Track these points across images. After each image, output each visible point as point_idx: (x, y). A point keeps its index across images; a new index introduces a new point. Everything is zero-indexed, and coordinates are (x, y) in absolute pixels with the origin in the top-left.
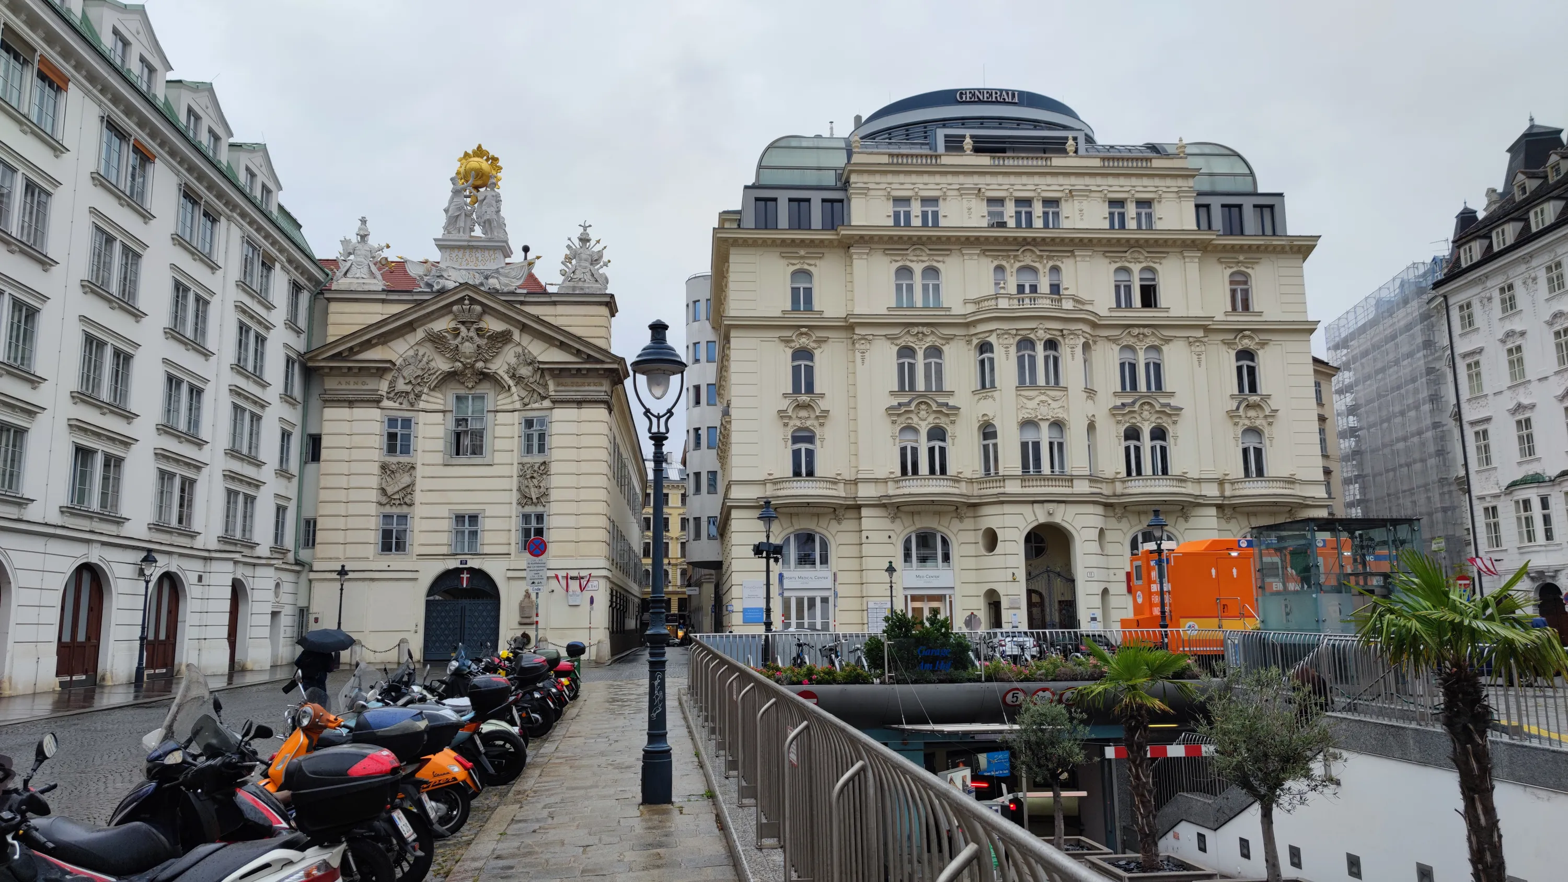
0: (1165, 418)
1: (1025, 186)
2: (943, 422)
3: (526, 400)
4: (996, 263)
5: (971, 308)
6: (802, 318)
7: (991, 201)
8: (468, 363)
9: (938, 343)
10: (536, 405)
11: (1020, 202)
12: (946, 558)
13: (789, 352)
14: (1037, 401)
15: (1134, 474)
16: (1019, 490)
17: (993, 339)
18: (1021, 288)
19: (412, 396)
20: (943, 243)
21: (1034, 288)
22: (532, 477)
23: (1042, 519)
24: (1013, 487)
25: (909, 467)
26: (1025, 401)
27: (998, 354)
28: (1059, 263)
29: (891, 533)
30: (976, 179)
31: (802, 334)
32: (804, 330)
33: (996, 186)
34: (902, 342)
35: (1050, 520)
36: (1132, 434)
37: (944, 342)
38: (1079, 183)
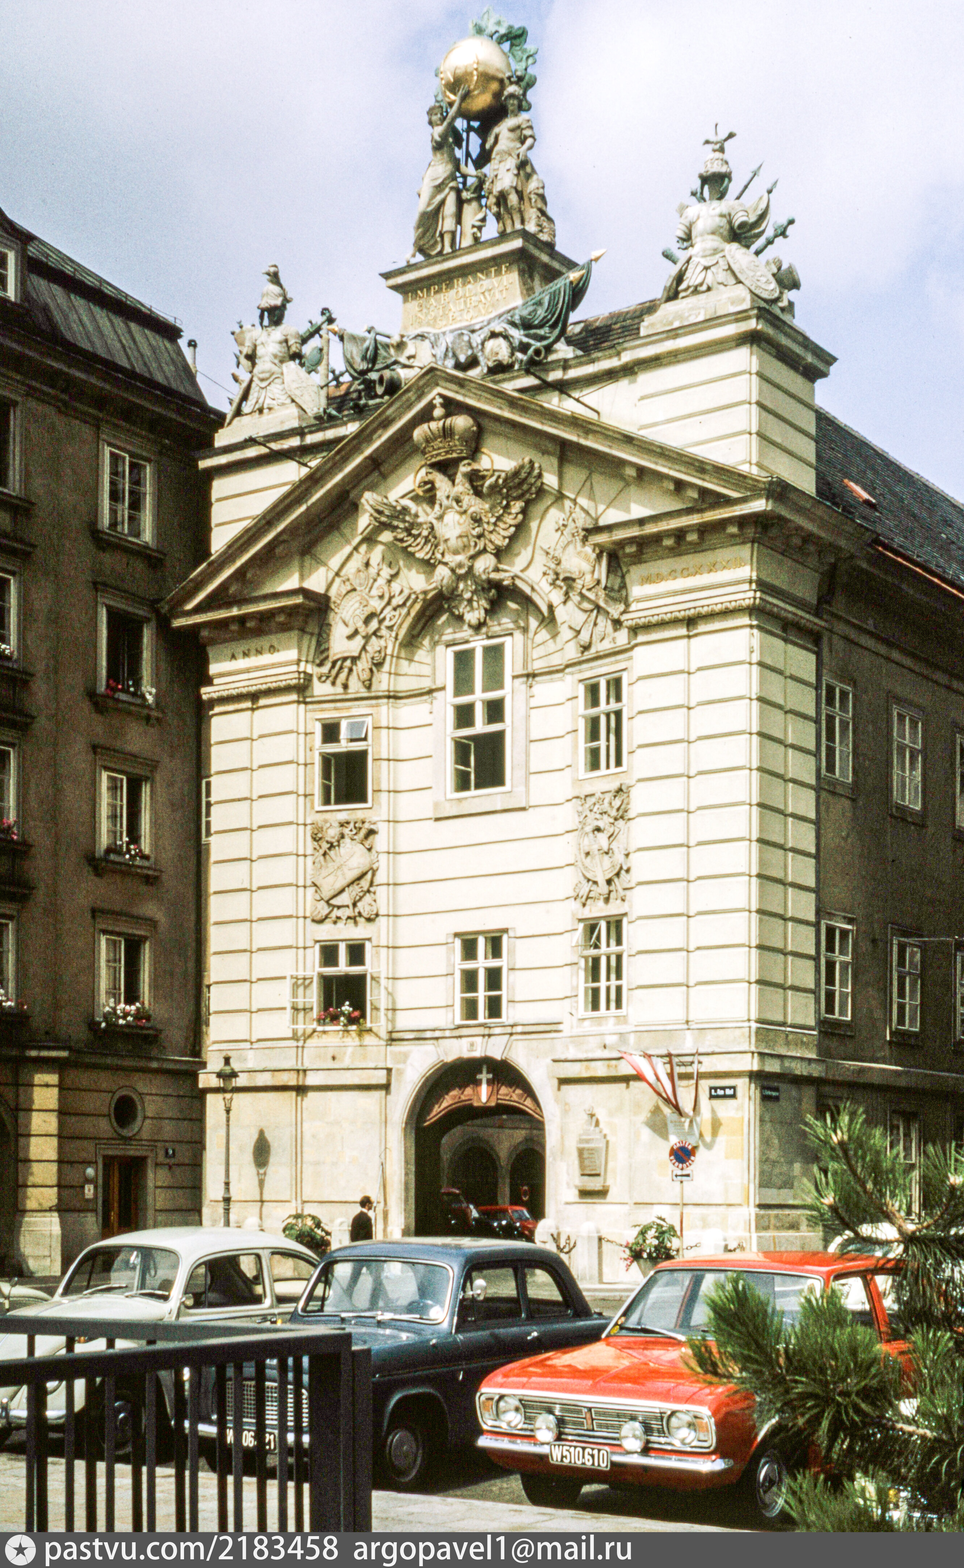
3: (584, 637)
8: (460, 565)
10: (606, 646)
19: (363, 665)
22: (598, 829)
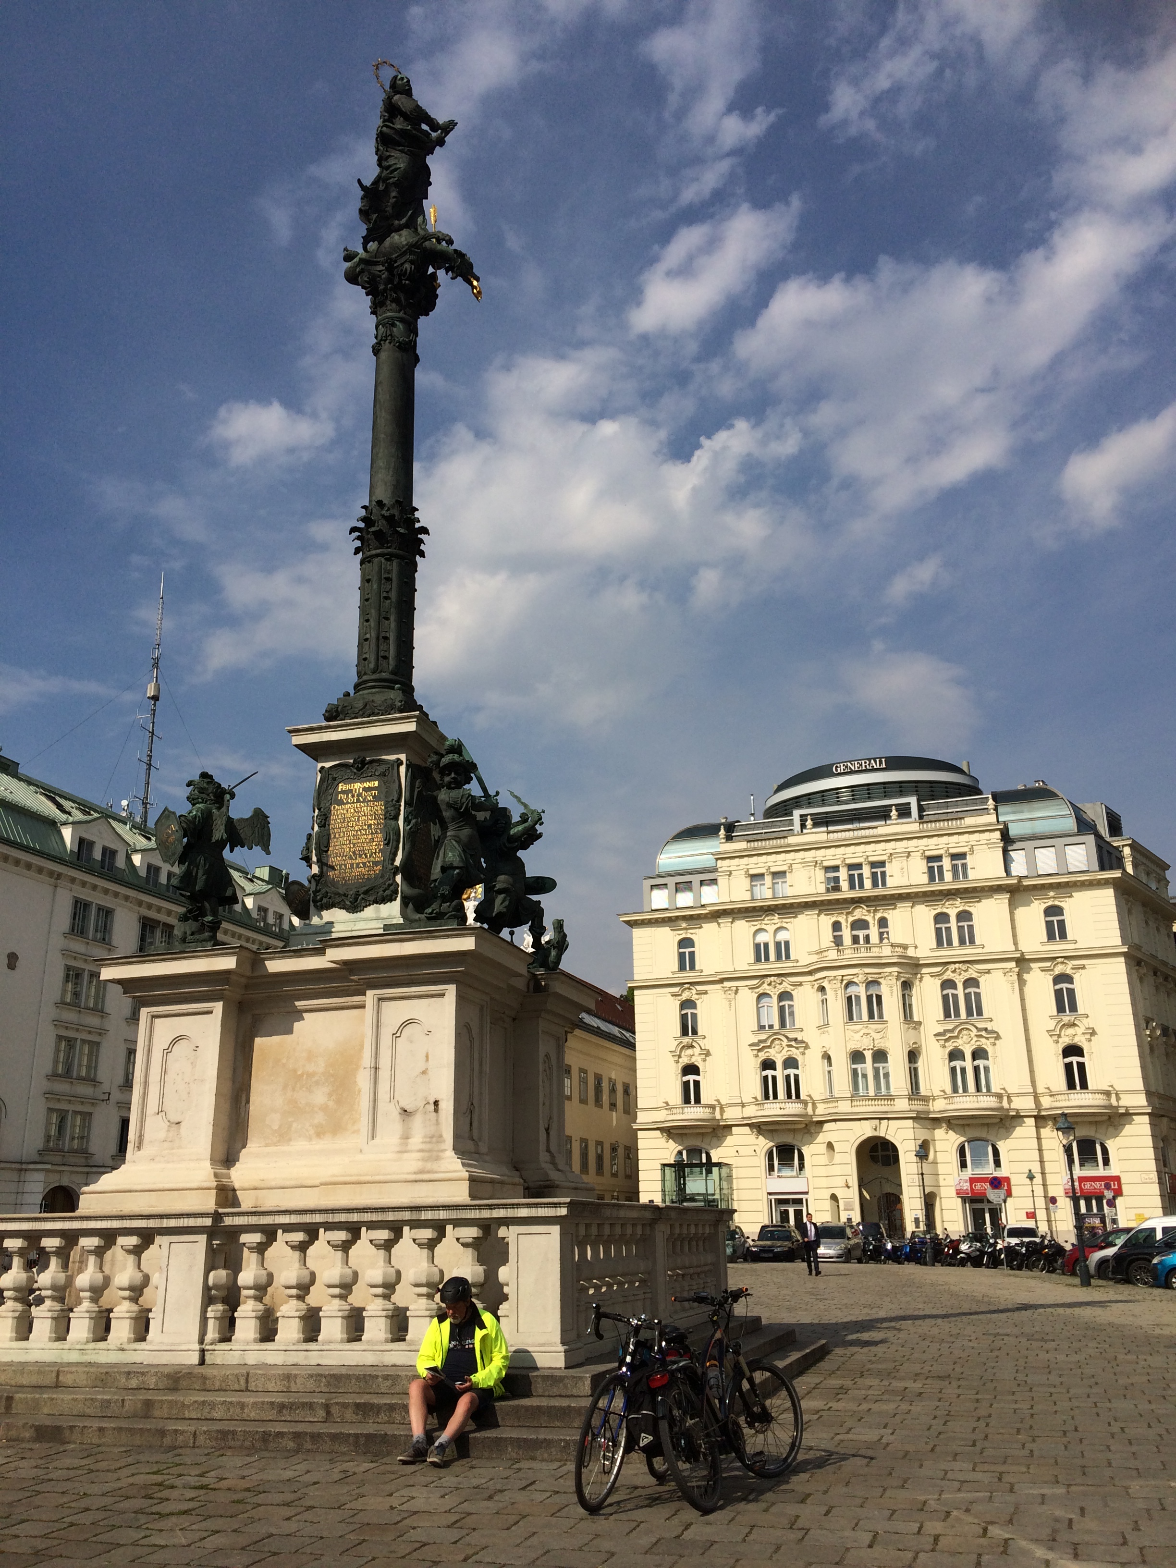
0: (983, 1040)
1: (855, 854)
2: (795, 1053)
4: (834, 919)
5: (815, 958)
6: (687, 976)
7: (827, 869)
9: (789, 988)
11: (851, 867)
12: (802, 1167)
13: (678, 1003)
14: (861, 1033)
15: (961, 1090)
16: (850, 1110)
17: (825, 984)
18: (855, 940)
20: (788, 908)
21: (867, 939)
23: (869, 1133)
24: (844, 1107)
25: (768, 1090)
26: (852, 1034)
27: (830, 994)
28: (886, 915)
29: (755, 1148)
30: (813, 853)
31: (686, 989)
32: (686, 986)
33: (832, 857)
34: (760, 990)
35: (876, 1134)
36: (955, 1055)
37: (793, 988)
38: (901, 846)
